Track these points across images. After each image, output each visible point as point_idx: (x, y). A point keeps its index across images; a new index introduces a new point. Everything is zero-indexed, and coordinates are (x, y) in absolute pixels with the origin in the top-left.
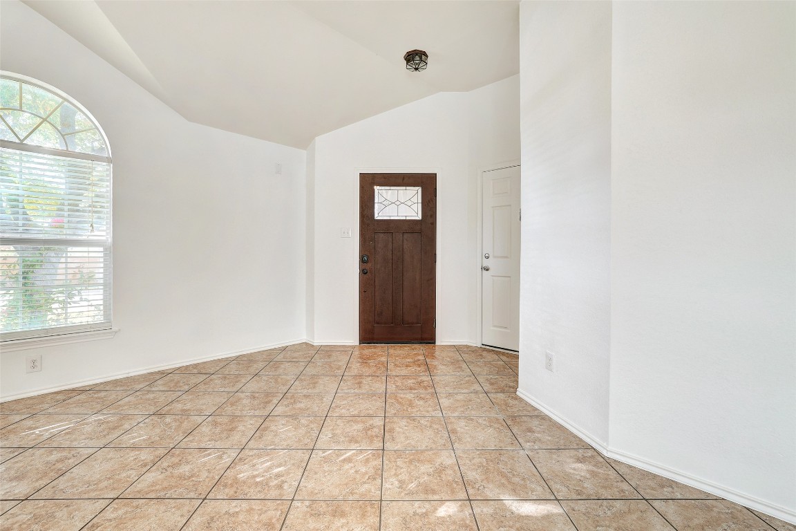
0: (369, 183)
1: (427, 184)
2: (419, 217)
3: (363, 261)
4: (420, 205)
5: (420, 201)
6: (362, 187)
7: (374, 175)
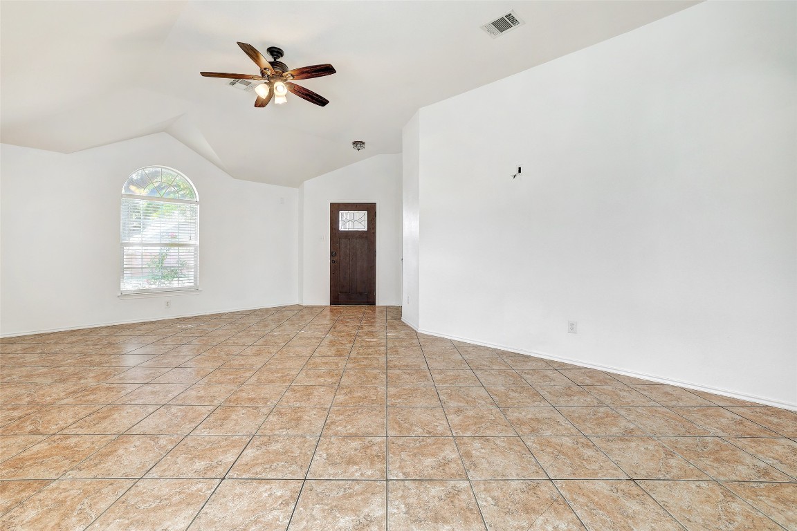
0: (336, 208)
1: (371, 209)
2: (366, 229)
3: (332, 255)
4: (366, 222)
5: (366, 219)
6: (332, 212)
7: (339, 204)
